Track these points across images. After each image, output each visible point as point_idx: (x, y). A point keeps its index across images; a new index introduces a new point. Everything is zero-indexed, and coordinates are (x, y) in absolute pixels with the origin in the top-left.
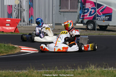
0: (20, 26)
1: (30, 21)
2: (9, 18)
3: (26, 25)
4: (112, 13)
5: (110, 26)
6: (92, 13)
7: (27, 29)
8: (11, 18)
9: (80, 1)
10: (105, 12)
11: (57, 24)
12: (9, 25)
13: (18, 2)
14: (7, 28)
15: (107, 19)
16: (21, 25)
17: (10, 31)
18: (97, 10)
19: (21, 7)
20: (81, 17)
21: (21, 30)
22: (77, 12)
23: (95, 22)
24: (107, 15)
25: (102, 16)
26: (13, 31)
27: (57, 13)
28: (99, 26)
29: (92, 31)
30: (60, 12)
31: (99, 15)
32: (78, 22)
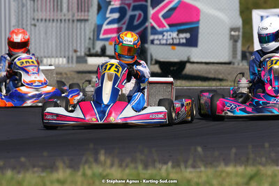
4: (198, 21)
5: (193, 63)
6: (136, 23)
10: (176, 17)
15: (184, 41)
18: (151, 12)
20: (101, 36)
22: (86, 20)
24: (183, 27)
25: (167, 31)
28: (157, 62)
31: (159, 29)
32: (93, 51)
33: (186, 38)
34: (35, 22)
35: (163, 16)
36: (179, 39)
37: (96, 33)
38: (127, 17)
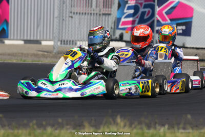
4: (191, 17)
5: (187, 48)
6: (146, 17)
10: (175, 14)
15: (181, 32)
18: (157, 9)
20: (120, 27)
24: (180, 22)
31: (163, 22)
32: (113, 38)
33: (182, 30)
34: (72, 15)
35: (166, 13)
36: (177, 30)
37: (116, 24)
38: (140, 13)
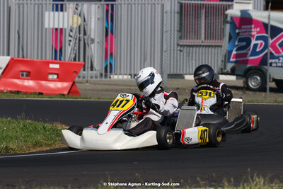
0: (81, 79)
1: (106, 68)
2: (56, 59)
3: (96, 77)
6: (258, 50)
7: (100, 87)
8: (60, 59)
9: (229, 19)
11: (172, 75)
12: (55, 77)
13: (77, 21)
14: (52, 85)
16: (84, 77)
17: (58, 93)
18: (271, 41)
19: (85, 34)
20: (231, 60)
21: (85, 90)
22: (221, 46)
23: (267, 70)
26: (66, 93)
27: (172, 49)
28: (274, 80)
29: (258, 93)
30: (181, 46)
31: (276, 55)
32: (225, 71)
35: (279, 45)
37: (227, 58)
38: (252, 45)
